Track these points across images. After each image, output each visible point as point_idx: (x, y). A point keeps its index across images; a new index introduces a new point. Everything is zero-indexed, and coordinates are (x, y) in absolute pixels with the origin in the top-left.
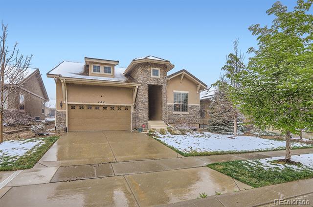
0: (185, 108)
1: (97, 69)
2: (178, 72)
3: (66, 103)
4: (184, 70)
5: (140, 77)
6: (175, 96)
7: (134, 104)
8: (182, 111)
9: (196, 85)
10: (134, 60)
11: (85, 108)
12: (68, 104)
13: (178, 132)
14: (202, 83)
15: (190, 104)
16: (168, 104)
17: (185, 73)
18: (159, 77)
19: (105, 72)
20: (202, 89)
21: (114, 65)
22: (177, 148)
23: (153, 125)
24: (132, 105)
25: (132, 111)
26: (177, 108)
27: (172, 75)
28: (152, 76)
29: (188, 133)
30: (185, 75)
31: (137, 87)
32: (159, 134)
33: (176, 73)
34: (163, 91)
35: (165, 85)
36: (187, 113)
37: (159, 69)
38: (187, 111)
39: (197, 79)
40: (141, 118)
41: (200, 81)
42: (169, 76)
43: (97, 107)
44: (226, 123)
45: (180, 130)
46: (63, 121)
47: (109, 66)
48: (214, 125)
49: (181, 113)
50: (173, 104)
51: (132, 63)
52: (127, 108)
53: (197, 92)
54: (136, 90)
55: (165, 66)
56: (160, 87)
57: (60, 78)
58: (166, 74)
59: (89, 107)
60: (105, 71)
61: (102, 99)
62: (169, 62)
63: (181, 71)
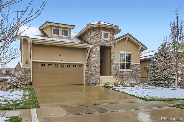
0: (128, 66)
1: (56, 32)
2: (124, 36)
3: (31, 60)
4: (128, 34)
5: (93, 39)
6: (121, 56)
7: (86, 63)
8: (126, 69)
9: (138, 46)
10: (88, 25)
11: (46, 65)
12: (32, 62)
13: (129, 85)
14: (143, 45)
15: (132, 63)
16: (115, 62)
17: (129, 36)
18: (109, 39)
19: (63, 35)
20: (142, 50)
21: (70, 29)
22: (138, 96)
23: (105, 80)
24: (85, 63)
25: (85, 68)
26: (122, 66)
27: (119, 38)
28: (103, 38)
29: (137, 86)
30: (129, 38)
31: (91, 47)
32: (114, 86)
33: (122, 37)
34: (112, 51)
35: (113, 46)
36: (130, 70)
37: (109, 33)
38: (130, 69)
39: (139, 42)
40: (94, 74)
41: (141, 43)
42: (117, 39)
43: (56, 65)
44: (165, 78)
45: (130, 83)
46: (29, 76)
47: (66, 30)
48: (155, 80)
49: (125, 70)
50: (119, 62)
51: (86, 27)
52: (81, 66)
53: (138, 53)
54: (89, 50)
55: (114, 30)
56: (110, 48)
57: (28, 39)
58: (114, 37)
59: (50, 64)
60: (63, 33)
61: (61, 58)
62: (118, 27)
63: (126, 35)
